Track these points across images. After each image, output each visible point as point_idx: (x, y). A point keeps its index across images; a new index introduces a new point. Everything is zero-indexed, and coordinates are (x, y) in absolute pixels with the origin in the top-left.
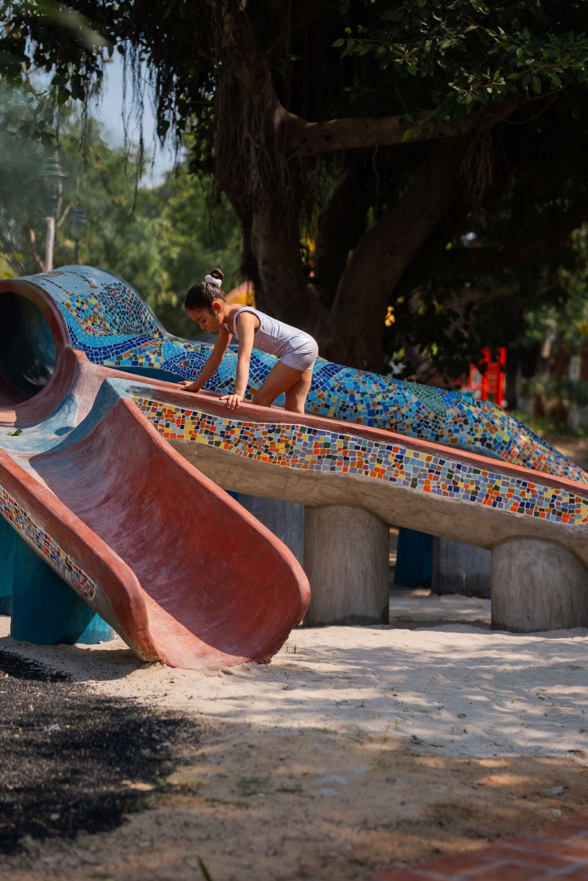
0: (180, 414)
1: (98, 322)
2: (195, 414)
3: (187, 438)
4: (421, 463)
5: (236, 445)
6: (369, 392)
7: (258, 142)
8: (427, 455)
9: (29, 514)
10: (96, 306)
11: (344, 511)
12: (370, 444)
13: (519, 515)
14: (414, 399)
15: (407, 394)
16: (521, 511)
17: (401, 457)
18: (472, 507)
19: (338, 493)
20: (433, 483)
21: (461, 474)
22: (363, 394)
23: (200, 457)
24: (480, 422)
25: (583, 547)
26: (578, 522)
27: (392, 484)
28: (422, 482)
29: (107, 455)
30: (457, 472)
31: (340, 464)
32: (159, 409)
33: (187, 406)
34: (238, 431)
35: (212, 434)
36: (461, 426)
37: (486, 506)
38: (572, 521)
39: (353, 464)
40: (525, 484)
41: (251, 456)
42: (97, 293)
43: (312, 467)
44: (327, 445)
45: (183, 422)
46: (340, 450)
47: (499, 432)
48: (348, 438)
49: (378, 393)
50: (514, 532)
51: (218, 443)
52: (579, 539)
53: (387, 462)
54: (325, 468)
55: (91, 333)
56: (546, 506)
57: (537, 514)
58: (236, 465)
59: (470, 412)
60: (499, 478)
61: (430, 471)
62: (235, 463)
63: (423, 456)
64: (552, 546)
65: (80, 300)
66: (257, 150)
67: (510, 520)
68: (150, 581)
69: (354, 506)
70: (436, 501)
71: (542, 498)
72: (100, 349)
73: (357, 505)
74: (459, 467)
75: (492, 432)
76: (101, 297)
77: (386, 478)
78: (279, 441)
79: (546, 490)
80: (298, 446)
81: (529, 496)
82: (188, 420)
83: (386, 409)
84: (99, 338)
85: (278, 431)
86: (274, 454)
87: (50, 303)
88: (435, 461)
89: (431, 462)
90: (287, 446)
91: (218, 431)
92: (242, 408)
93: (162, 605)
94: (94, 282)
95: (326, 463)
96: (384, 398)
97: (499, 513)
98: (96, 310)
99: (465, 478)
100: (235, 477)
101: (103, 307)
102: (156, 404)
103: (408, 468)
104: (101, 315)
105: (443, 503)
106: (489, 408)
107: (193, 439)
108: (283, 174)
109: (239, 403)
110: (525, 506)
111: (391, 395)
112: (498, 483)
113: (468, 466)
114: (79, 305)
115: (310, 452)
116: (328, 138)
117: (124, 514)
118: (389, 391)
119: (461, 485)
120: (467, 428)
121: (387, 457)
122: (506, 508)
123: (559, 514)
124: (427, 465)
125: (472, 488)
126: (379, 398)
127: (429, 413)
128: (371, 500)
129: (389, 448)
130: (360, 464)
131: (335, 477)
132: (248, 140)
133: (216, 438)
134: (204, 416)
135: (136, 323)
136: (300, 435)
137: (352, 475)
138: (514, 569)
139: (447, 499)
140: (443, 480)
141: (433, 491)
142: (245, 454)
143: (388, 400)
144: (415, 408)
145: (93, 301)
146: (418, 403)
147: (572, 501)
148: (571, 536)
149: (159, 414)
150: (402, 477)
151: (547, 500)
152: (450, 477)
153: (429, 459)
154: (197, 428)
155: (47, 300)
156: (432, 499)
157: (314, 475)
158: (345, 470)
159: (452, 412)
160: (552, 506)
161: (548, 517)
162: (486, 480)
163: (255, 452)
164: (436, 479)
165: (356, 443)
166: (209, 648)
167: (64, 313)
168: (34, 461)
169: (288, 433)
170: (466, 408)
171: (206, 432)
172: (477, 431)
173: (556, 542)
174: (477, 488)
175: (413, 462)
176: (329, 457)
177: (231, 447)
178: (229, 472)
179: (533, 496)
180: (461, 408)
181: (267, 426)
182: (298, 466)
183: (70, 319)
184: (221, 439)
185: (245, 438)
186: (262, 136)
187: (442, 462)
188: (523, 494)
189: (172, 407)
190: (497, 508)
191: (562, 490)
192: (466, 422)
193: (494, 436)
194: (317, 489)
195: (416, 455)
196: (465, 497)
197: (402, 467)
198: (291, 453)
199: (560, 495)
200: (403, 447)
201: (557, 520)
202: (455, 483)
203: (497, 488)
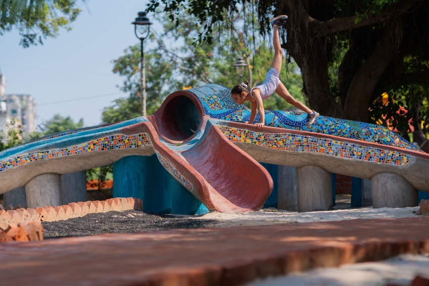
0: (239, 132)
1: (217, 105)
2: (245, 131)
3: (243, 141)
4: (338, 145)
5: (263, 143)
6: (329, 124)
7: (298, 32)
8: (340, 142)
9: (170, 164)
10: (216, 98)
11: (311, 168)
12: (318, 140)
13: (379, 163)
14: (348, 126)
15: (345, 124)
16: (380, 161)
17: (330, 144)
18: (360, 161)
19: (307, 160)
20: (344, 153)
21: (355, 149)
22: (326, 126)
23: (249, 148)
24: (377, 134)
25: (406, 174)
26: (403, 164)
27: (328, 155)
28: (339, 153)
29: (208, 147)
30: (353, 148)
31: (306, 148)
32: (230, 130)
33: (241, 128)
34: (263, 137)
35: (252, 139)
36: (369, 136)
37: (366, 161)
38: (401, 164)
39: (311, 148)
40: (380, 150)
41: (269, 147)
42: (216, 93)
43: (294, 150)
44: (300, 141)
45: (241, 135)
46: (305, 142)
47: (386, 138)
48: (308, 138)
49: (333, 125)
50: (378, 171)
51: (255, 142)
52: (404, 171)
53: (325, 146)
54: (300, 150)
55: (214, 109)
56: (389, 158)
57: (386, 162)
58: (264, 151)
59: (372, 130)
60: (370, 149)
61: (342, 148)
62: (263, 150)
63: (339, 142)
64: (394, 175)
65: (209, 96)
66: (297, 35)
67: (376, 166)
68: (218, 187)
69: (314, 166)
70: (346, 160)
71: (388, 156)
72: (217, 115)
73: (315, 165)
74: (354, 146)
75: (382, 138)
76: (218, 95)
77: (325, 152)
78: (280, 140)
79: (389, 152)
80: (288, 142)
81: (382, 155)
82: (242, 134)
83: (336, 131)
84: (218, 111)
85: (279, 136)
86: (279, 146)
87: (196, 98)
88: (344, 144)
89: (342, 145)
90: (283, 142)
91: (255, 138)
92: (263, 128)
93: (222, 195)
94: (216, 89)
95: (300, 148)
96: (335, 127)
97: (371, 163)
98: (216, 100)
99: (356, 150)
100: (264, 156)
101: (219, 99)
102: (229, 128)
103: (333, 148)
104: (219, 102)
105: (349, 161)
106: (381, 128)
107: (245, 141)
108: (311, 45)
109: (263, 126)
110: (381, 159)
111: (338, 125)
112: (370, 151)
113: (357, 145)
114: (208, 98)
115: (293, 144)
116: (330, 27)
117: (211, 166)
118: (337, 124)
119: (355, 153)
120: (371, 137)
121: (324, 144)
122: (374, 161)
123: (395, 161)
124: (341, 146)
125: (360, 154)
126: (333, 127)
127: (355, 131)
128: (321, 162)
129: (325, 140)
130: (314, 148)
131: (305, 154)
132: (293, 31)
133: (254, 141)
134: (248, 132)
135: (234, 105)
136: (288, 137)
137: (311, 152)
138: (379, 186)
139: (350, 159)
140: (348, 151)
141: (344, 156)
142: (267, 146)
143: (337, 127)
144: (348, 130)
145: (215, 97)
146: (350, 128)
147: (400, 156)
148: (401, 170)
149: (231, 132)
150: (331, 152)
151: (390, 156)
152: (350, 150)
153: (341, 143)
154: (246, 137)
155: (195, 97)
156: (344, 160)
157: (296, 153)
158: (308, 150)
159: (364, 131)
160: (392, 158)
161: (391, 163)
162: (365, 150)
163: (270, 145)
164: (345, 151)
165: (312, 140)
166: (237, 207)
167: (202, 102)
168: (183, 153)
169: (283, 137)
170: (371, 129)
171: (250, 138)
172: (376, 138)
173: (395, 173)
174: (362, 154)
175: (335, 145)
176: (301, 145)
177: (261, 144)
178: (261, 154)
179: (384, 155)
180: (369, 129)
181: (275, 135)
182: (289, 150)
183: (204, 104)
184: (256, 141)
185: (266, 140)
186: (299, 29)
187: (347, 144)
188: (380, 155)
189: (236, 129)
190: (370, 161)
191: (396, 152)
192: (371, 134)
193: (383, 140)
194: (298, 159)
195: (336, 142)
196: (357, 158)
197: (331, 148)
198: (285, 145)
199: (395, 154)
200: (331, 140)
201: (395, 164)
202: (353, 152)
203: (369, 153)
